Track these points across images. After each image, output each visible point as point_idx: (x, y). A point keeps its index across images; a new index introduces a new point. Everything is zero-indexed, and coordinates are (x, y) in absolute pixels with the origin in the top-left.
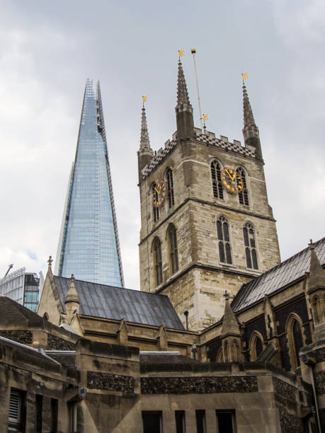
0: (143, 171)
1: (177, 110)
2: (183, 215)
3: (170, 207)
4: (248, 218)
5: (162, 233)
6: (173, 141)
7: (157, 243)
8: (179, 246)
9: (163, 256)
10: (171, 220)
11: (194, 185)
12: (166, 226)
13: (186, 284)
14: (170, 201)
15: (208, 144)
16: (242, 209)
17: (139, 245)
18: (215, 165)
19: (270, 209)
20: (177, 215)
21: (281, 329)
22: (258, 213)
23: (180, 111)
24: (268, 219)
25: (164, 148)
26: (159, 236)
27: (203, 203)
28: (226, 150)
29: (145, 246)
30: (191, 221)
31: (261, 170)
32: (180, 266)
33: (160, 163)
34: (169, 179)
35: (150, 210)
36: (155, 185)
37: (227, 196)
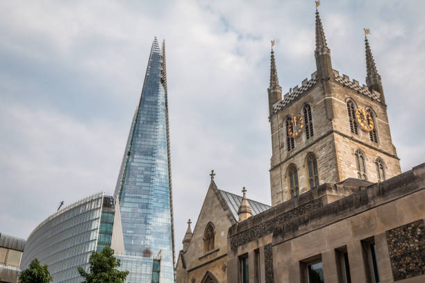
0: (275, 106)
1: (317, 52)
2: (325, 146)
3: (308, 138)
4: (379, 154)
5: (300, 161)
6: (312, 80)
7: (293, 170)
8: (320, 173)
9: (299, 181)
10: (309, 150)
11: (336, 120)
12: (304, 155)
14: (307, 133)
15: (344, 86)
16: (373, 146)
17: (270, 171)
18: (350, 104)
19: (394, 149)
20: (318, 146)
22: (385, 151)
23: (320, 53)
24: (394, 157)
25: (300, 86)
26: (295, 163)
27: (345, 136)
28: (358, 92)
29: (277, 172)
30: (334, 151)
31: (385, 113)
33: (296, 99)
34: (305, 112)
35: (284, 140)
36: (289, 118)
37: (361, 133)
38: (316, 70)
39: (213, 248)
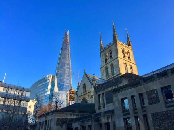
0: (101, 50)
1: (113, 35)
2: (116, 61)
3: (111, 59)
4: (131, 64)
5: (109, 66)
6: (112, 43)
7: (107, 68)
8: (115, 69)
9: (109, 71)
10: (111, 63)
11: (119, 54)
12: (110, 64)
15: (121, 45)
16: (129, 61)
17: (100, 68)
18: (123, 50)
20: (114, 61)
25: (109, 45)
27: (122, 59)
28: (125, 46)
29: (102, 69)
30: (118, 63)
31: (132, 52)
32: (115, 74)
33: (107, 48)
34: (110, 52)
35: (104, 60)
36: (105, 54)
37: (126, 58)
38: (113, 40)
39: (85, 90)
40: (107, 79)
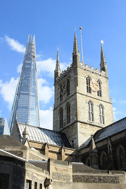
0: (56, 79)
1: (73, 54)
2: (73, 99)
3: (68, 95)
4: (101, 102)
5: (64, 106)
6: (71, 67)
7: (61, 111)
8: (71, 112)
9: (63, 116)
10: (68, 101)
11: (79, 87)
12: (65, 103)
13: (73, 129)
14: (68, 93)
15: (85, 70)
17: (53, 110)
18: (88, 79)
19: (110, 99)
20: (71, 99)
21: (114, 151)
22: (105, 100)
23: (74, 55)
24: (109, 103)
25: (66, 70)
26: (62, 107)
27: (83, 95)
28: (93, 72)
29: (56, 111)
31: (107, 82)
32: (71, 121)
33: (64, 76)
34: (68, 83)
35: (59, 96)
36: (61, 85)
37: (92, 92)
40: (61, 128)
